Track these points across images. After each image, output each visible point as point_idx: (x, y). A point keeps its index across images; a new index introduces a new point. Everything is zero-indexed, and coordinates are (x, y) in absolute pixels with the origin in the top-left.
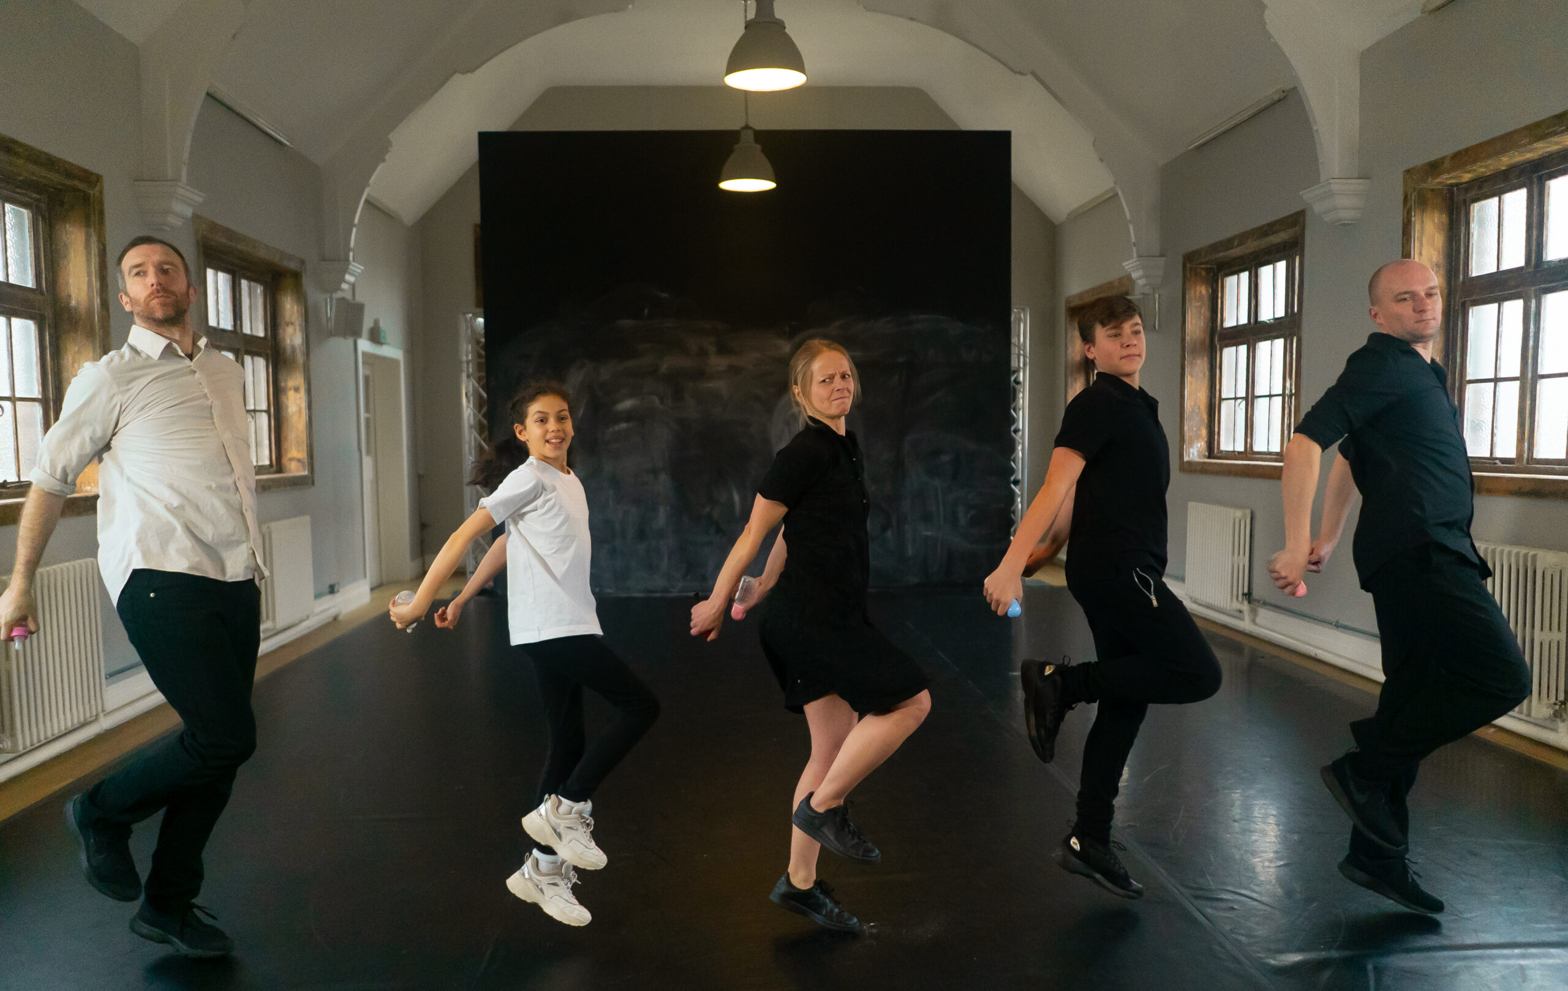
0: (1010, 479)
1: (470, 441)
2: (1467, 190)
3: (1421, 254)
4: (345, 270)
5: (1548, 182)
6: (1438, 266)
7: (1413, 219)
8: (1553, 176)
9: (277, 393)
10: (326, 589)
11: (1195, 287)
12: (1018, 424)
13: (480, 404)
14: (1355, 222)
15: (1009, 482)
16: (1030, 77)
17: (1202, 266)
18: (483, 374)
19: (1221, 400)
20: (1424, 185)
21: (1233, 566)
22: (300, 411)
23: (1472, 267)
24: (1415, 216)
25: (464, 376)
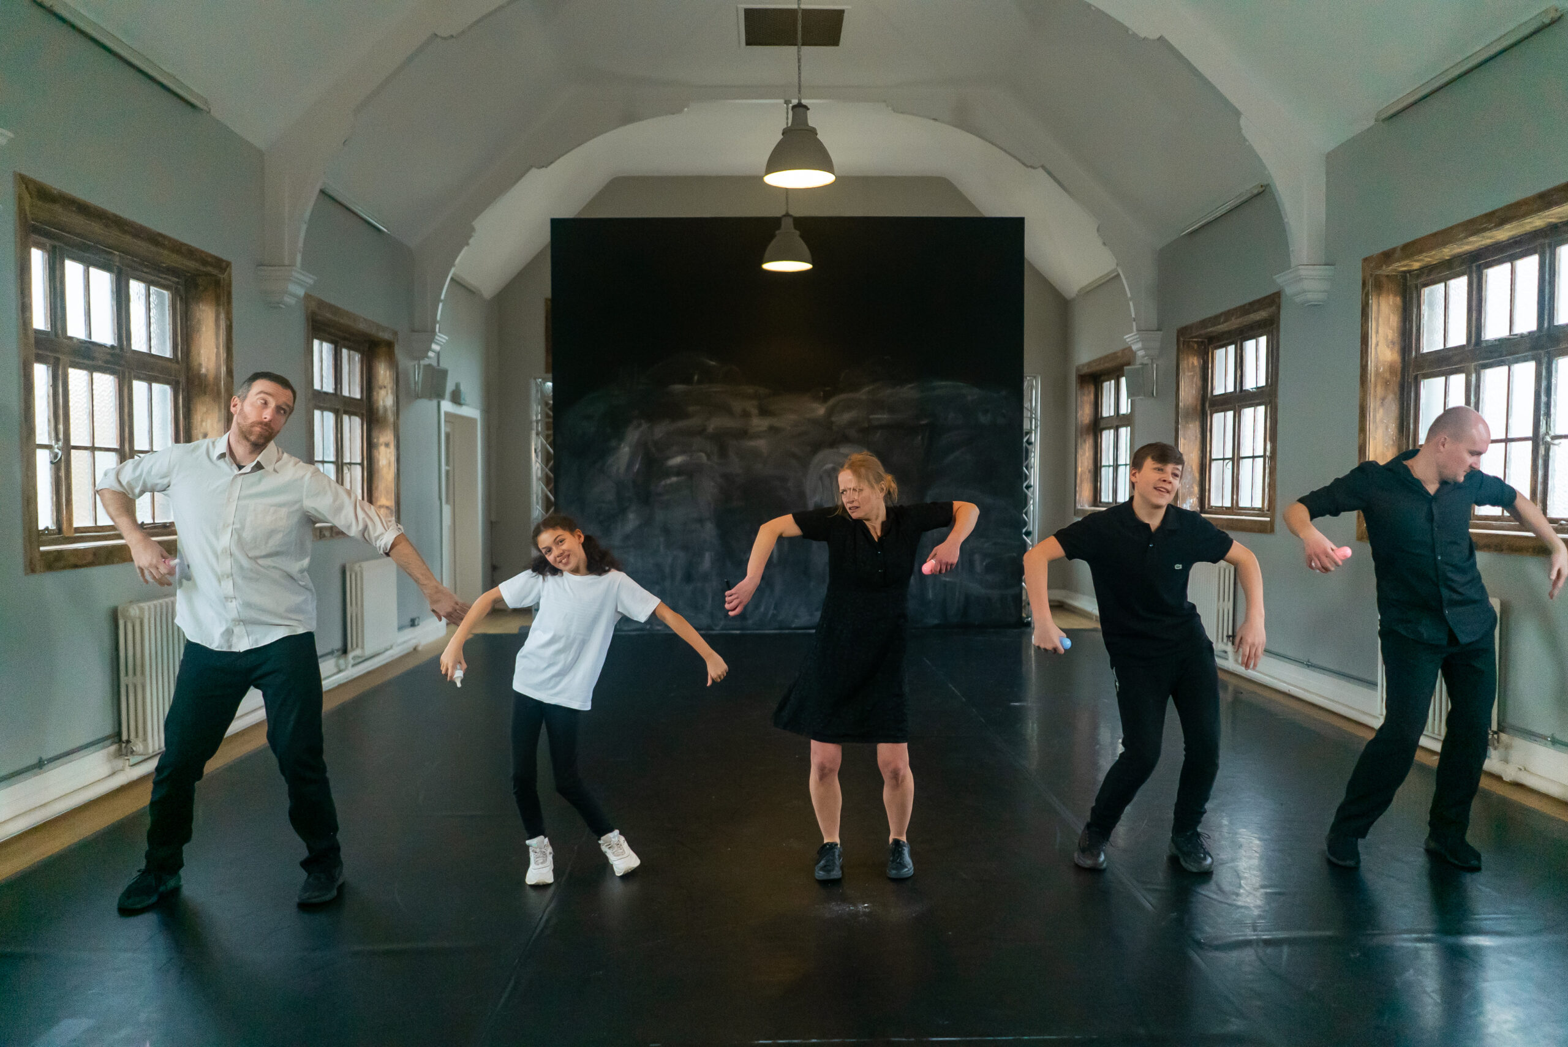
0: (1022, 532)
1: (537, 490)
2: (1418, 276)
3: (1377, 332)
4: (432, 340)
5: (1485, 271)
6: (1393, 343)
7: (1370, 301)
8: (1489, 265)
9: (370, 447)
10: (407, 622)
11: (1188, 359)
12: (1030, 480)
13: (547, 459)
14: (1321, 303)
15: (1021, 533)
16: (1041, 170)
17: (1194, 340)
18: (551, 432)
19: (1211, 460)
20: (1379, 272)
21: (1218, 611)
22: (390, 463)
23: (1423, 344)
24: (1372, 299)
25: (534, 433)
